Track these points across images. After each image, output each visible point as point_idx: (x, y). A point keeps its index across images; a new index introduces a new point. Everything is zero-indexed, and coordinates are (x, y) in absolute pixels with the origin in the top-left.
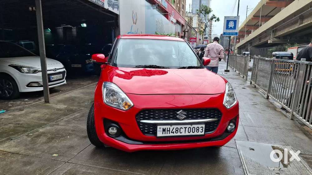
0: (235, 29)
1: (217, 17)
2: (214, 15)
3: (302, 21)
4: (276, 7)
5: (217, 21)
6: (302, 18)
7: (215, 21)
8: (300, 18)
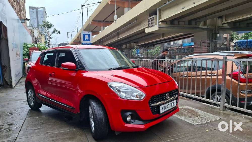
0: (90, 41)
1: (58, 31)
2: (55, 29)
4: (97, 26)
5: (59, 33)
6: (118, 34)
7: (57, 34)
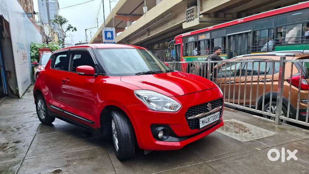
0: (113, 39)
1: (74, 27)
2: (70, 25)
3: (149, 32)
4: (122, 21)
6: (149, 31)
7: (73, 31)
8: (147, 31)
